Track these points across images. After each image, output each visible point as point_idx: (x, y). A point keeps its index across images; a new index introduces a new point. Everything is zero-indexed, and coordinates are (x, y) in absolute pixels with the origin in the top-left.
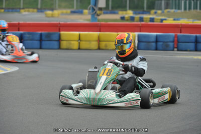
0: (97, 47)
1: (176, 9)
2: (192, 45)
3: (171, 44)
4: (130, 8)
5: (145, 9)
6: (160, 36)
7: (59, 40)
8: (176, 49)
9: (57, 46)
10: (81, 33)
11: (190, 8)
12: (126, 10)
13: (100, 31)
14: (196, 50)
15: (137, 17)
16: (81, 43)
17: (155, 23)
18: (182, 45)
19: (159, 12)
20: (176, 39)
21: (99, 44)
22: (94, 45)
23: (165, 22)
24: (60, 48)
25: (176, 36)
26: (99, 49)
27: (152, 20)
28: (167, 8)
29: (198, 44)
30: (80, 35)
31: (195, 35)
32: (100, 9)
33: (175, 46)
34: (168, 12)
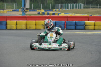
0: (25, 28)
1: (66, 8)
2: (74, 27)
3: (63, 26)
4: (43, 8)
5: (50, 9)
6: (57, 22)
7: (6, 25)
8: (65, 29)
9: (5, 28)
10: (17, 21)
11: (73, 8)
12: (41, 9)
13: (27, 20)
14: (76, 29)
15: (46, 12)
16: (17, 26)
17: (55, 16)
18: (68, 27)
19: (57, 10)
20: (65, 23)
21: (26, 27)
22: (24, 27)
23: (60, 15)
24: (6, 29)
25: (65, 22)
26: (26, 29)
27: (54, 14)
28: (61, 8)
29: (77, 26)
31: (75, 21)
32: (27, 9)
33: (65, 27)
34: (62, 10)
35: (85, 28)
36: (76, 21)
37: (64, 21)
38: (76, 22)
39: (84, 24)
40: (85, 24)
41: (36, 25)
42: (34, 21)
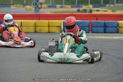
0: (34, 31)
2: (102, 29)
3: (87, 28)
8: (90, 32)
10: (23, 21)
14: (105, 32)
16: (23, 28)
20: (90, 24)
21: (35, 29)
22: (32, 29)
29: (106, 28)
30: (21, 22)
31: (104, 21)
33: (90, 30)
35: (119, 31)
36: (106, 21)
37: (89, 21)
38: (105, 23)
39: (116, 25)
40: (118, 26)
41: (49, 26)
42: (47, 21)
